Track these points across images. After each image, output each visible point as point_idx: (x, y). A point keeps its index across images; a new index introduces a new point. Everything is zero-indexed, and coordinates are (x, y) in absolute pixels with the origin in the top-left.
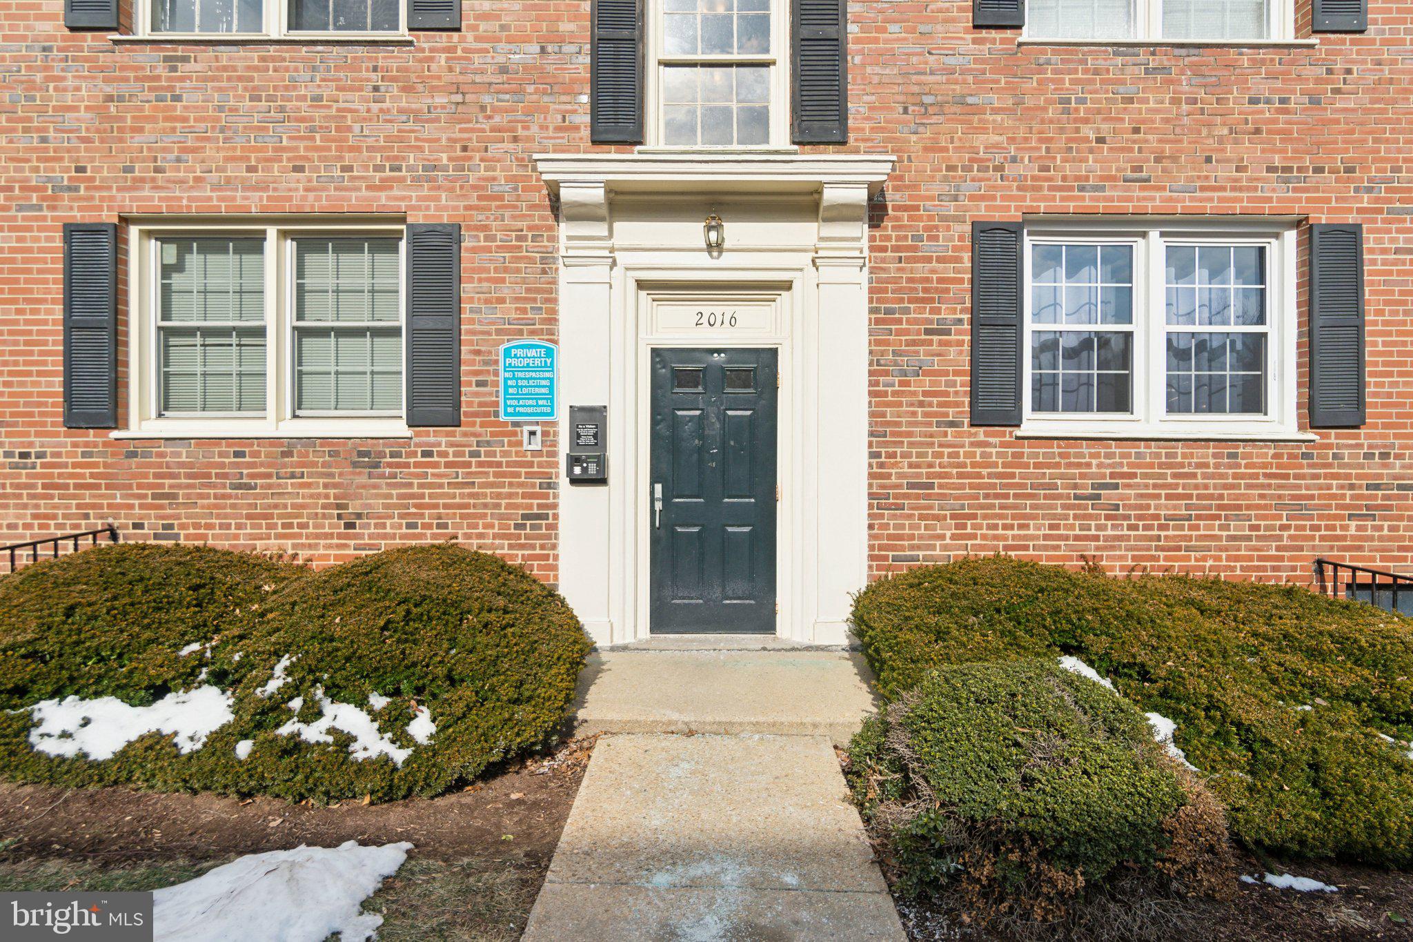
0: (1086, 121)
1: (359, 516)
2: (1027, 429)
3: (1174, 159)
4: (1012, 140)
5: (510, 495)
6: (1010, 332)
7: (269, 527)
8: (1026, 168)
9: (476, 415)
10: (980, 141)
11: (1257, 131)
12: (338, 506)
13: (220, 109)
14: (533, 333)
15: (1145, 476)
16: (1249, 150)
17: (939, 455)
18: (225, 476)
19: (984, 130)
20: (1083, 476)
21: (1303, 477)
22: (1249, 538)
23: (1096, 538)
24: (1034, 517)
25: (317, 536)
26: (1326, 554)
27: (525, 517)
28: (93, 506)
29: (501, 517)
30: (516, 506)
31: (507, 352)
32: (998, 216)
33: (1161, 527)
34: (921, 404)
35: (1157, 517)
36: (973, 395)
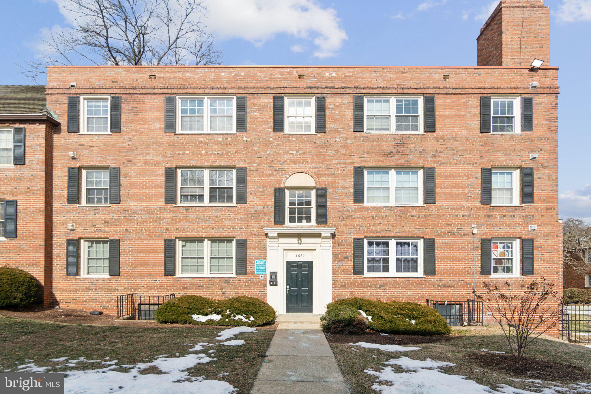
0: (377, 220)
1: (225, 291)
2: (365, 275)
3: (396, 227)
4: (362, 223)
5: (257, 288)
6: (361, 258)
7: (206, 293)
8: (365, 228)
9: (250, 273)
10: (355, 224)
11: (413, 222)
12: (221, 290)
13: (197, 218)
14: (262, 258)
15: (390, 284)
16: (411, 225)
17: (347, 280)
18: (197, 284)
19: (356, 222)
20: (377, 284)
21: (423, 284)
22: (412, 295)
23: (380, 295)
24: (367, 292)
25: (217, 295)
26: (428, 298)
27: (260, 292)
28: (170, 290)
29: (255, 292)
30: (258, 290)
31: (256, 262)
32: (359, 237)
33: (394, 293)
34: (343, 271)
35: (393, 291)
36: (354, 270)
